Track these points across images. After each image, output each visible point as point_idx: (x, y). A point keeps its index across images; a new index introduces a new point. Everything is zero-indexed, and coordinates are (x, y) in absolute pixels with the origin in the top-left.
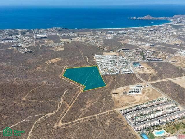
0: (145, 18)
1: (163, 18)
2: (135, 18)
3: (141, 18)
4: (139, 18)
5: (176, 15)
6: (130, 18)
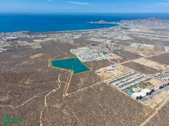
0: (100, 22)
1: (114, 23)
2: (92, 22)
3: (97, 23)
4: (95, 22)
5: (123, 20)
6: (88, 22)
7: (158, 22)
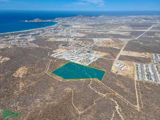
0: (36, 20)
2: (26, 21)
3: (32, 21)
4: (31, 21)
5: (57, 18)
6: (22, 21)
7: (86, 19)
